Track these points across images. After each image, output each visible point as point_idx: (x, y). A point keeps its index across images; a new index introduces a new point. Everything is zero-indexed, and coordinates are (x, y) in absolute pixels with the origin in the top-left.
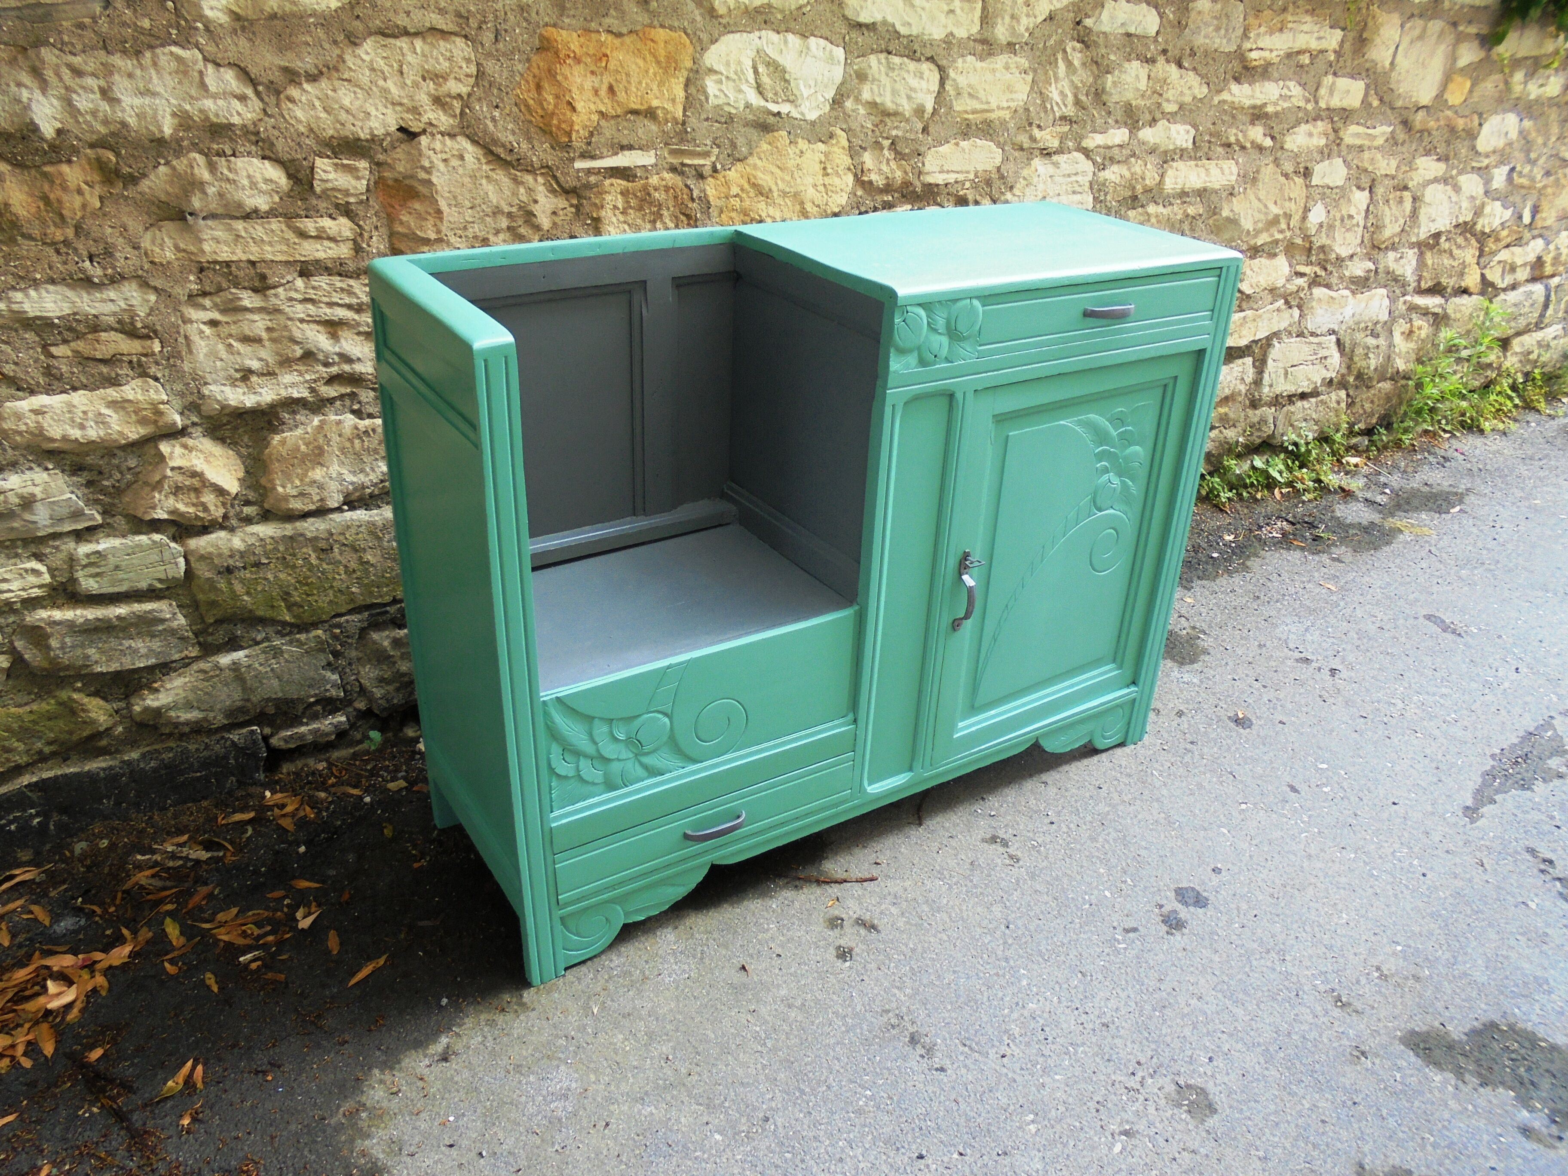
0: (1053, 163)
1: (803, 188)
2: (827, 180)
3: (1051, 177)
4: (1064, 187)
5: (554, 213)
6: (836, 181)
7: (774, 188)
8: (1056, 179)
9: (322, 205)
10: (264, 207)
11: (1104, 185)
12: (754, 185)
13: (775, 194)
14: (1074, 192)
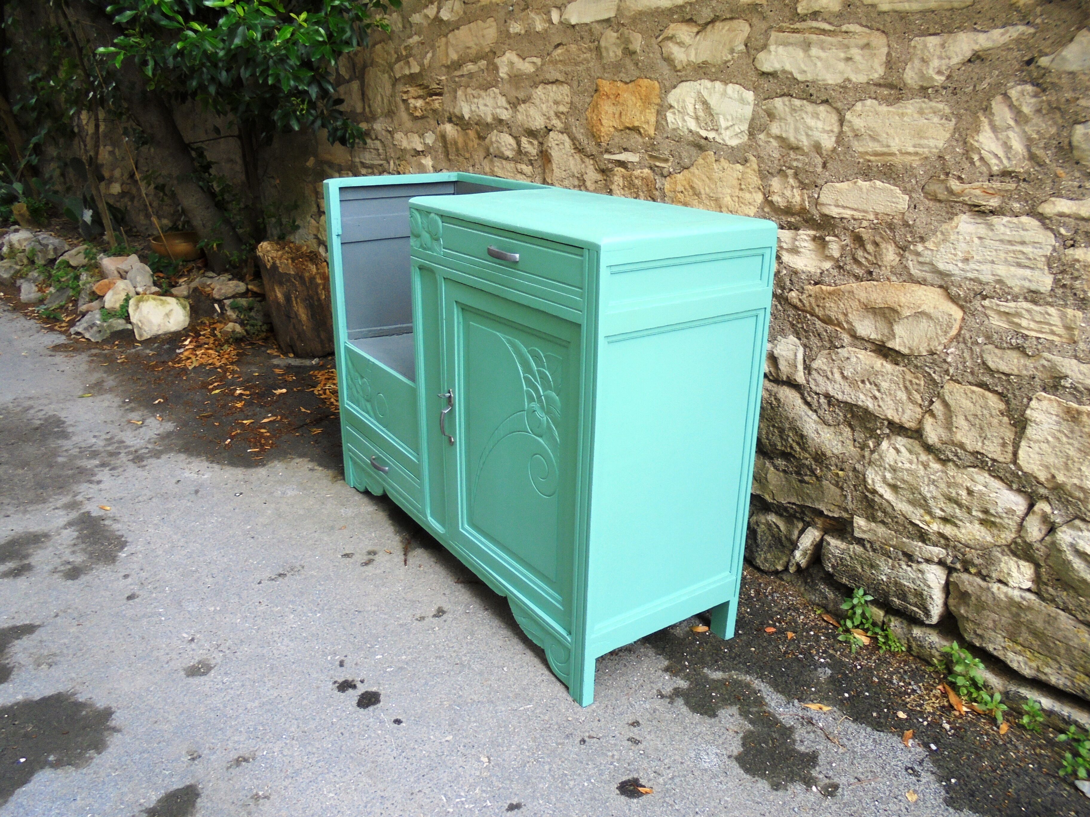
0: (987, 224)
1: (721, 196)
2: (741, 194)
3: (980, 238)
4: (1002, 255)
5: (596, 182)
6: (747, 196)
7: (703, 191)
8: (987, 242)
9: (525, 158)
10: (511, 156)
11: (1072, 266)
12: (692, 187)
13: (704, 196)
14: (1019, 265)
